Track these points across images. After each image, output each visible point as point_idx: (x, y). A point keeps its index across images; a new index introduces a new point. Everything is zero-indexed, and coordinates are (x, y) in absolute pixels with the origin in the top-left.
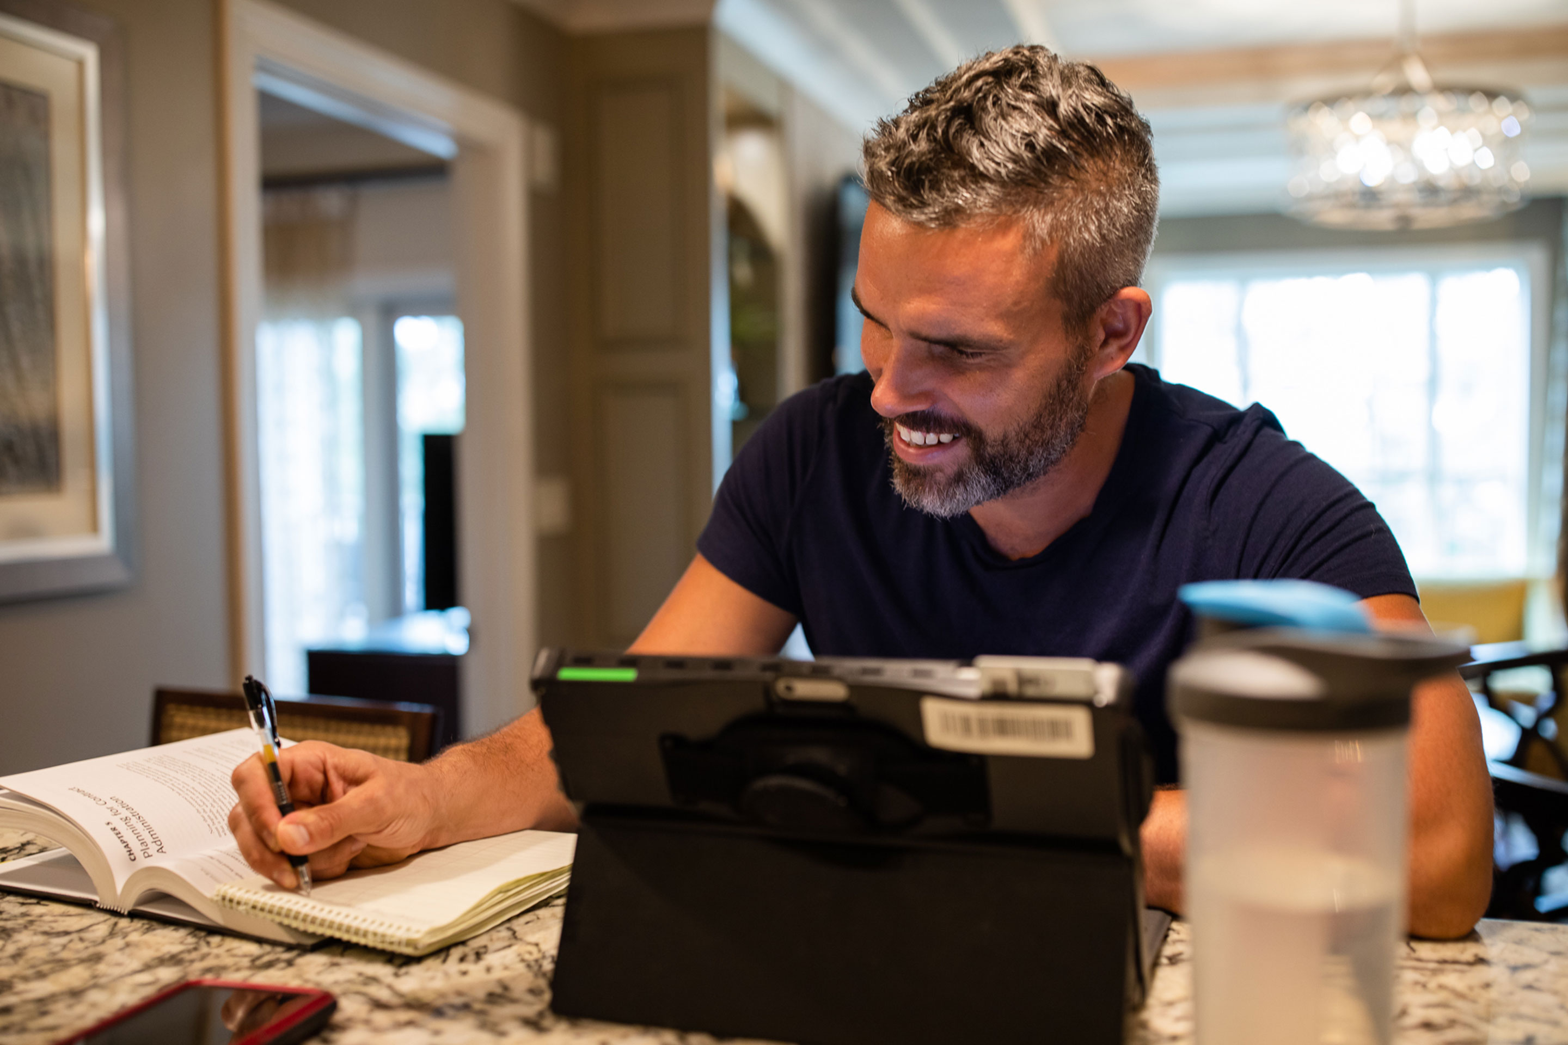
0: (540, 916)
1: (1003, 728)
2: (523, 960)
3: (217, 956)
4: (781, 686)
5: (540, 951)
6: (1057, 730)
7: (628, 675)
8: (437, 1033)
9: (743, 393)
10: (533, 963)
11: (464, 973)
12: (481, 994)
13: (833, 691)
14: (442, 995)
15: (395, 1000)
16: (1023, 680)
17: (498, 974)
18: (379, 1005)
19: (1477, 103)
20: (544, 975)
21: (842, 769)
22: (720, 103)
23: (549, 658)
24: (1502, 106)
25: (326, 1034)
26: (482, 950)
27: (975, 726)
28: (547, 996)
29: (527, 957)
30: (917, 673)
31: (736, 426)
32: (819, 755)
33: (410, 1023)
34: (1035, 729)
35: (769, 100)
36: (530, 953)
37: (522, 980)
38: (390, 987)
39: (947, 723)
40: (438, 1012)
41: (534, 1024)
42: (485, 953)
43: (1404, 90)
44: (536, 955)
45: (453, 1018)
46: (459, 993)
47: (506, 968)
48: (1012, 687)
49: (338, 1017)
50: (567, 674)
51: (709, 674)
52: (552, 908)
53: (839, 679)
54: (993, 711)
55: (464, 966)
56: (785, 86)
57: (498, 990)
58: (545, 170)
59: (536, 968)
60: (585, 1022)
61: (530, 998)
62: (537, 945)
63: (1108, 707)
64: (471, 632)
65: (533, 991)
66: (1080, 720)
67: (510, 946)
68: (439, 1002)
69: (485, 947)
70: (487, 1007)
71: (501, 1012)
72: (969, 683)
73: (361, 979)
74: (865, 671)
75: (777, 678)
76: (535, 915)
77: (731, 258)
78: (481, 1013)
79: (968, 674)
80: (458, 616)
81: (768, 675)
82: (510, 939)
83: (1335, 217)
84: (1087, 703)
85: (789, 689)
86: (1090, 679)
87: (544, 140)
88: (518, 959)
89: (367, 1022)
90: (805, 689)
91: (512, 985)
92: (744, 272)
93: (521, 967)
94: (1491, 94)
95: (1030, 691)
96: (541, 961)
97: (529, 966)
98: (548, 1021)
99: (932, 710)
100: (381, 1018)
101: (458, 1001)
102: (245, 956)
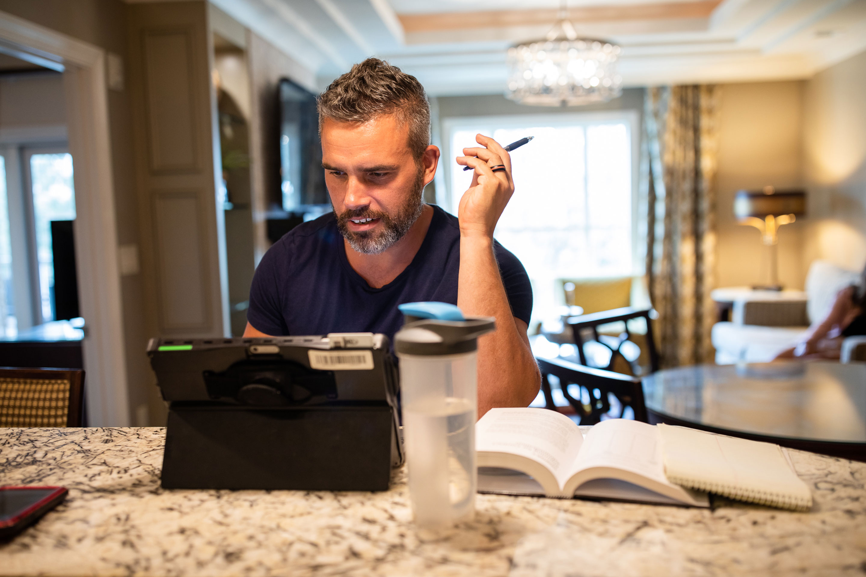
0: (151, 454)
1: (340, 360)
2: (146, 471)
3: (5, 481)
4: (252, 348)
5: (153, 467)
6: (360, 360)
7: (189, 347)
8: (113, 499)
9: (230, 197)
10: (150, 472)
11: (121, 478)
12: (130, 484)
13: (273, 349)
14: (112, 486)
15: (92, 490)
16: (346, 341)
17: (136, 476)
18: (84, 492)
19: (596, 46)
20: (156, 475)
21: (278, 380)
22: (212, 43)
23: (154, 342)
24: (607, 48)
25: (64, 504)
26: (127, 469)
27: (329, 360)
28: (159, 482)
29: (147, 469)
30: (306, 341)
31: (227, 212)
32: (269, 375)
33: (100, 497)
34: (351, 360)
35: (240, 40)
36: (149, 468)
37: (146, 477)
38: (88, 485)
39: (318, 359)
40: (112, 492)
41: (155, 492)
42: (129, 470)
43: (563, 39)
44: (151, 469)
45: (119, 494)
46: (120, 485)
47: (139, 474)
48: (342, 344)
49: (68, 497)
50: (162, 348)
51: (222, 345)
52: (155, 451)
53: (275, 345)
54: (335, 354)
55: (120, 475)
56: (248, 31)
57: (137, 482)
58: (116, 79)
59: (152, 473)
60: (176, 490)
61: (151, 484)
62: (151, 465)
63: (378, 349)
64: (85, 329)
65: (153, 481)
66: (368, 355)
67: (139, 466)
68: (112, 489)
69: (128, 467)
70: (133, 488)
71: (138, 490)
72: (326, 343)
73: (74, 483)
74: (286, 341)
75: (250, 346)
76: (148, 454)
77: (221, 124)
78: (131, 491)
79: (325, 340)
80: (79, 322)
81: (247, 345)
82: (139, 464)
83: (532, 100)
84: (371, 349)
85: (255, 349)
86: (371, 340)
87: (115, 62)
88: (144, 471)
89: (82, 498)
90: (262, 349)
91: (143, 480)
92: (228, 131)
93: (146, 474)
94: (603, 42)
95: (349, 345)
96: (154, 471)
97: (149, 473)
98: (161, 491)
99: (312, 354)
100: (87, 496)
101: (120, 487)
102: (18, 479)
